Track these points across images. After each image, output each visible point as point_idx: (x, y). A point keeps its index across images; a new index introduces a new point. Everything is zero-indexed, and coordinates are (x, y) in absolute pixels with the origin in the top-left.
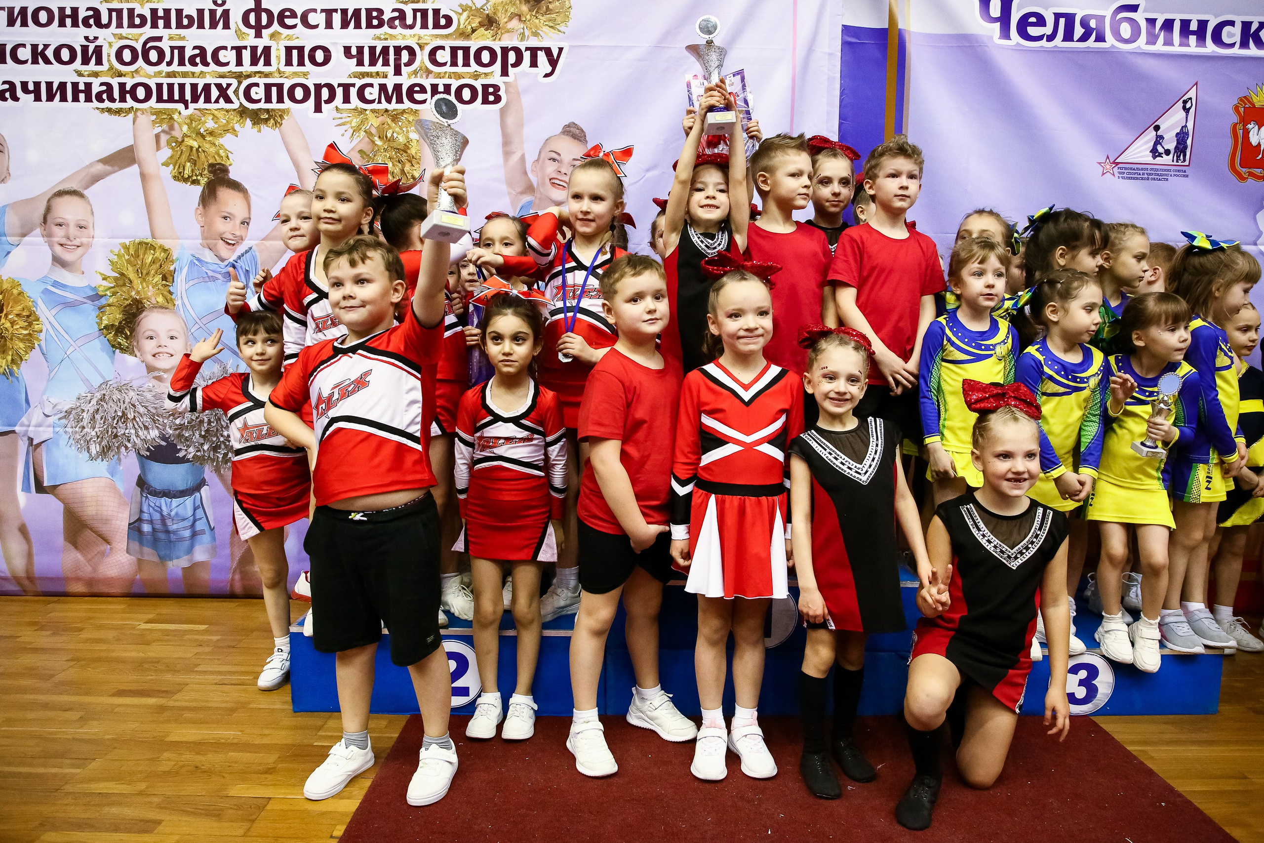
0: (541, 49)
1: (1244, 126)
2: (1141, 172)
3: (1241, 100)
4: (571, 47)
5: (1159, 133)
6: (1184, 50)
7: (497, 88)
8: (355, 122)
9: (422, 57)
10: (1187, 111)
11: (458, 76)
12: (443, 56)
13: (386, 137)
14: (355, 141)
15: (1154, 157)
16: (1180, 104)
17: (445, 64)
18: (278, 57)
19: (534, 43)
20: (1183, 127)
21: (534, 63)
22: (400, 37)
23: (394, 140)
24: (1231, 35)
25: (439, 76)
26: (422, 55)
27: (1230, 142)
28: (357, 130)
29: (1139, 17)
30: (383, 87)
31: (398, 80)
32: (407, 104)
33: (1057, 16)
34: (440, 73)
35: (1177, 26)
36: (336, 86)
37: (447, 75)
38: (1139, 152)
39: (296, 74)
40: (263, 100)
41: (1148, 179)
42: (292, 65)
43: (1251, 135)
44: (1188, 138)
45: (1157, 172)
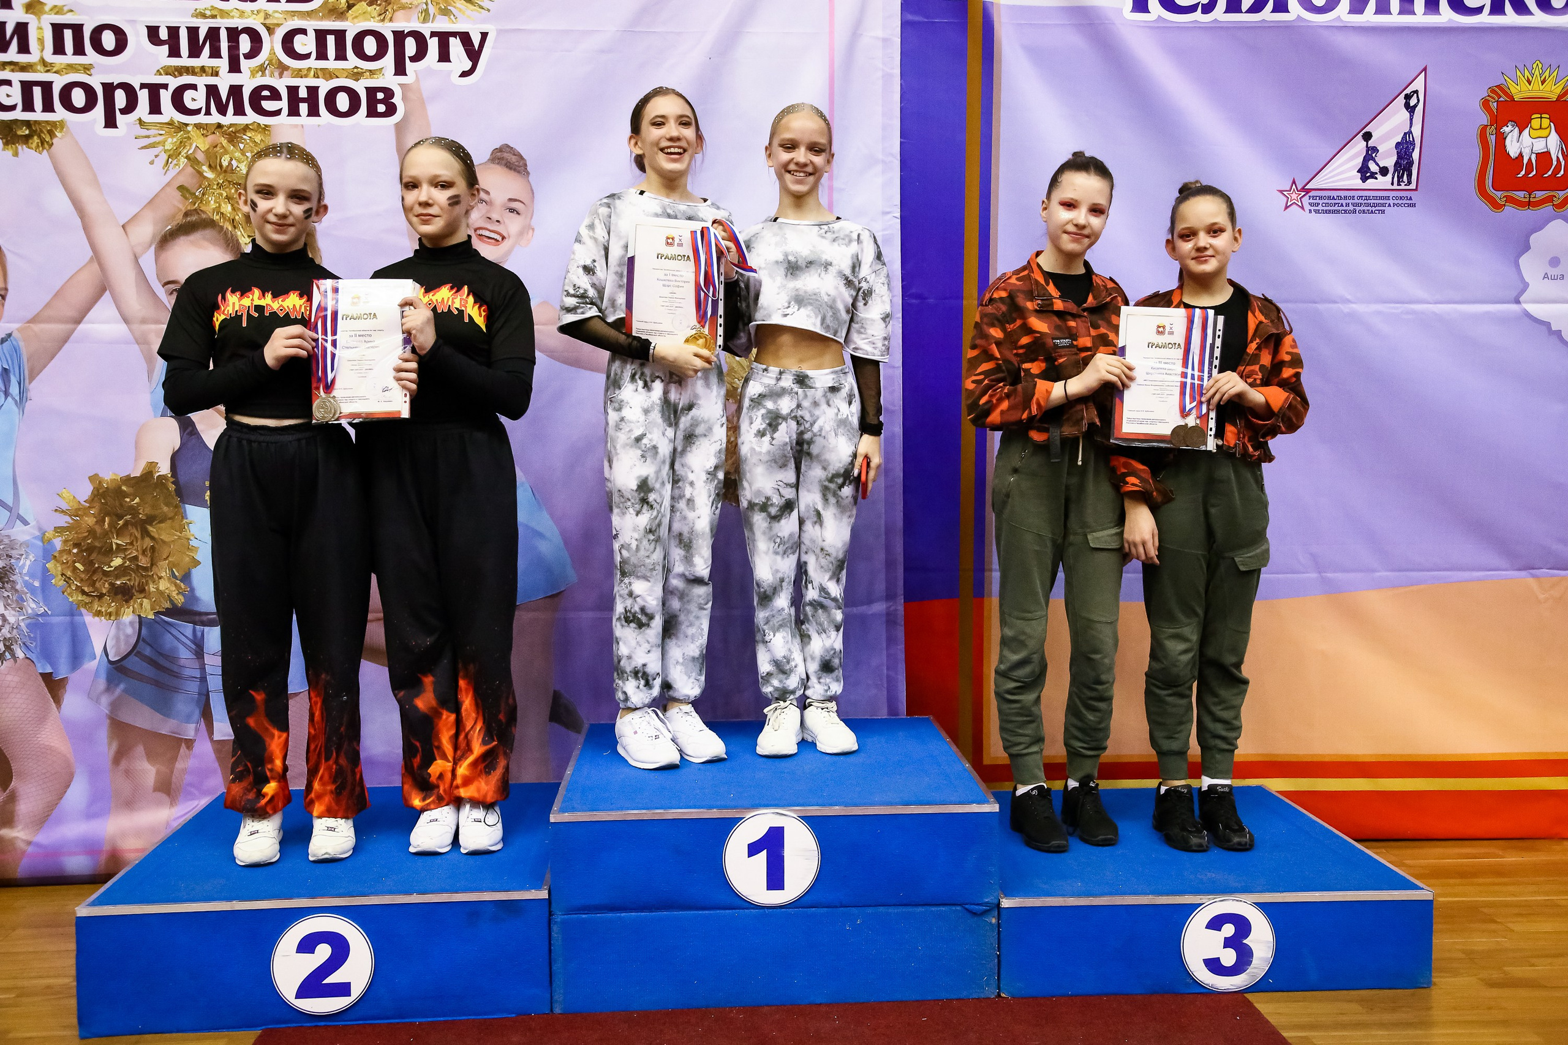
0: (454, 34)
1: (1498, 129)
2: (1344, 202)
3: (1493, 91)
4: (500, 32)
5: (1371, 143)
6: (1408, 20)
7: (389, 93)
8: (170, 143)
9: (272, 45)
10: (1411, 109)
11: (329, 74)
12: (305, 44)
13: (221, 166)
14: (172, 173)
15: (1364, 179)
16: (1401, 100)
17: (307, 56)
18: (41, 41)
19: (443, 25)
20: (1405, 134)
21: (444, 56)
22: (236, 13)
23: (233, 171)
25: (299, 73)
26: (272, 42)
27: (1476, 153)
28: (173, 155)
30: (212, 90)
31: (235, 79)
32: (251, 116)
34: (300, 70)
36: (137, 87)
37: (312, 73)
38: (1341, 173)
39: (71, 68)
40: (20, 107)
41: (1354, 212)
42: (64, 53)
43: (1508, 142)
44: (1413, 150)
45: (1369, 201)
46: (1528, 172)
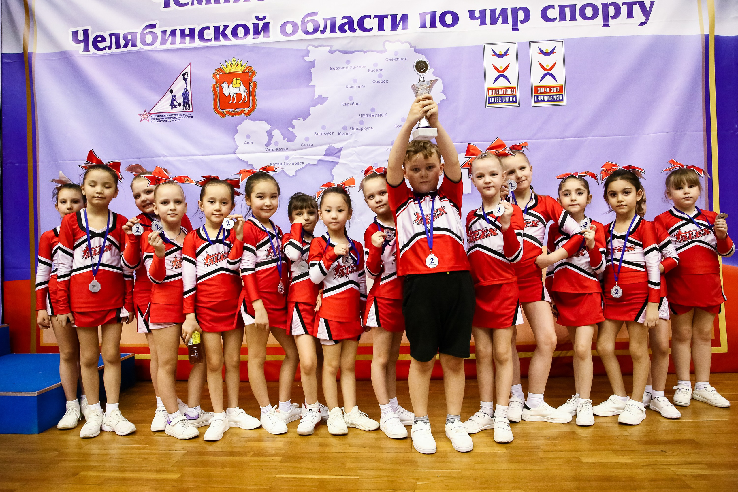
1: (220, 85)
2: (164, 117)
3: (217, 70)
5: (173, 94)
6: (183, 46)
10: (186, 80)
15: (172, 108)
16: (181, 76)
20: (185, 89)
24: (209, 34)
27: (212, 95)
29: (157, 30)
33: (111, 35)
35: (178, 33)
38: (162, 107)
41: (169, 121)
43: (224, 90)
44: (188, 95)
45: (174, 117)
46: (233, 102)
